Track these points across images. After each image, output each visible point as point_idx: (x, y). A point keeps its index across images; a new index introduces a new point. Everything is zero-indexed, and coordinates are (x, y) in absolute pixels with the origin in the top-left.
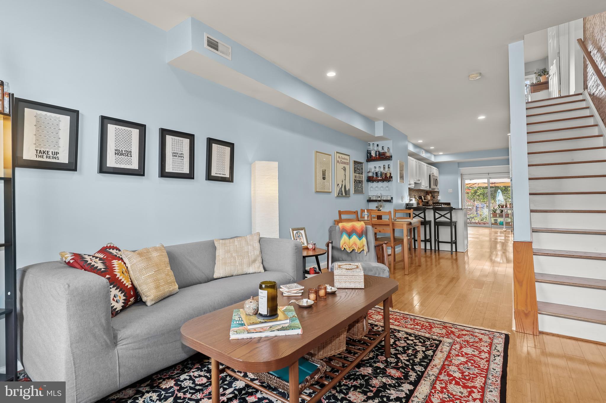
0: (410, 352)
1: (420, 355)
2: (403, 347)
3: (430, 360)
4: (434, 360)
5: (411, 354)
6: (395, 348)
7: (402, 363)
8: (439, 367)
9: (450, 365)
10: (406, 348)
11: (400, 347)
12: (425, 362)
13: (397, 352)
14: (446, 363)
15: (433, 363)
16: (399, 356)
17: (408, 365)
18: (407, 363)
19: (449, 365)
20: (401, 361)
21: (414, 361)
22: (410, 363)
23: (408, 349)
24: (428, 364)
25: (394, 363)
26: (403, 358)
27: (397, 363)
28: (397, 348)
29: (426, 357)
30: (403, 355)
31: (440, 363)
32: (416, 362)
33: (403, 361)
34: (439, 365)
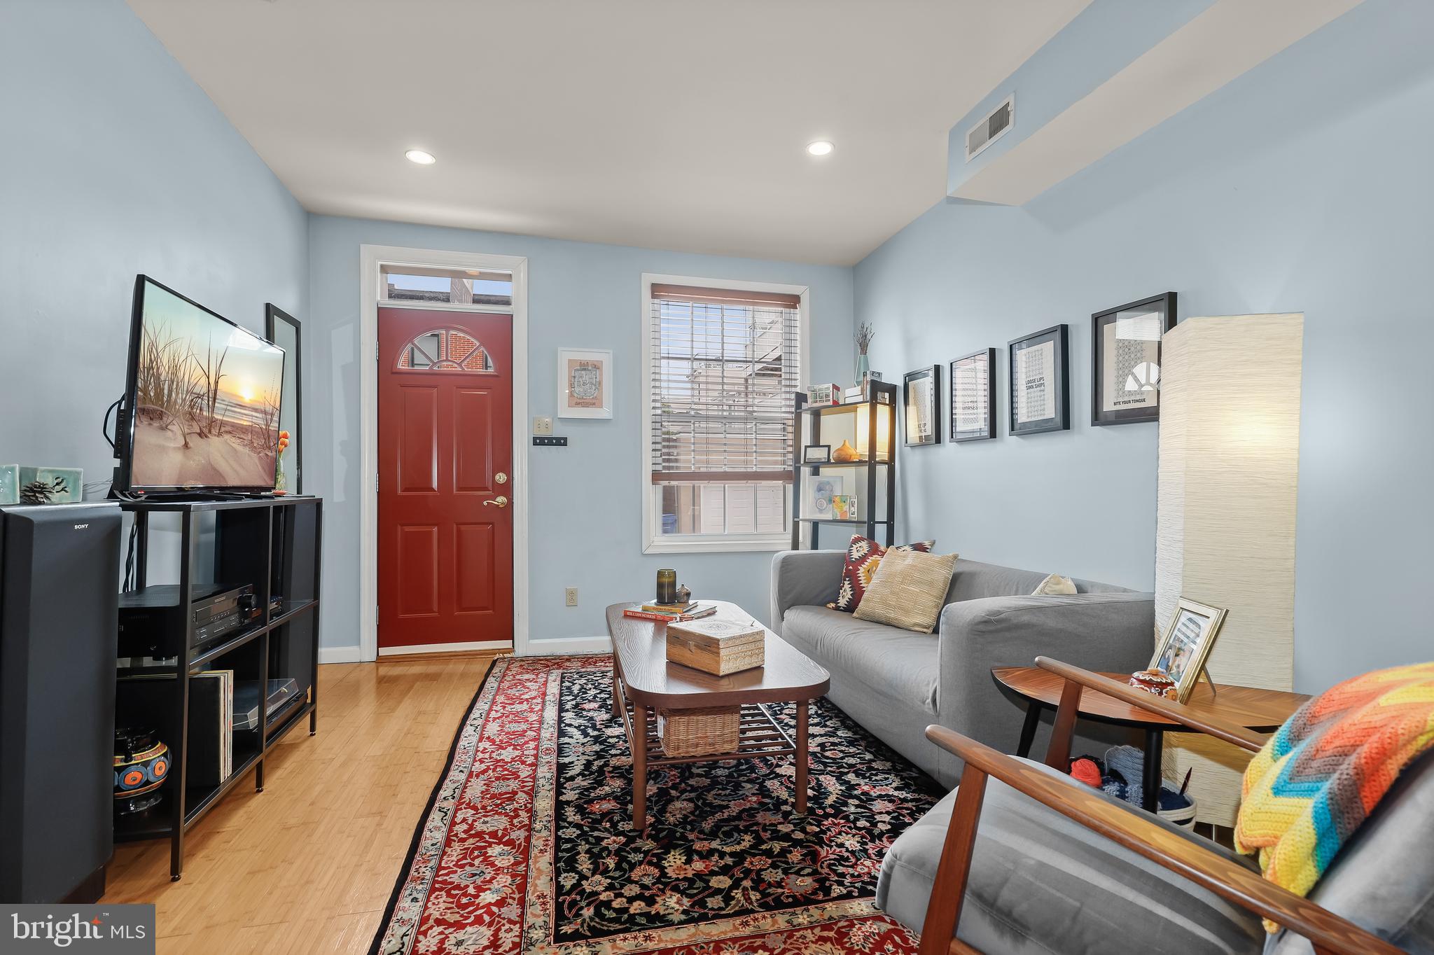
0: (611, 863)
1: (584, 864)
2: (633, 866)
3: (557, 859)
4: (551, 864)
5: (604, 858)
6: (646, 853)
7: (606, 830)
8: (534, 852)
9: (512, 865)
10: (625, 865)
11: (641, 863)
12: (567, 851)
13: (633, 846)
14: (522, 868)
15: (549, 856)
16: (622, 839)
17: (593, 829)
18: (596, 834)
19: (517, 863)
20: (610, 833)
21: (588, 842)
22: (591, 836)
23: (618, 867)
24: (557, 848)
25: (618, 822)
26: (612, 842)
27: (614, 825)
28: (642, 855)
29: (571, 865)
30: (617, 846)
31: (536, 862)
32: (583, 843)
33: (606, 835)
34: (536, 857)
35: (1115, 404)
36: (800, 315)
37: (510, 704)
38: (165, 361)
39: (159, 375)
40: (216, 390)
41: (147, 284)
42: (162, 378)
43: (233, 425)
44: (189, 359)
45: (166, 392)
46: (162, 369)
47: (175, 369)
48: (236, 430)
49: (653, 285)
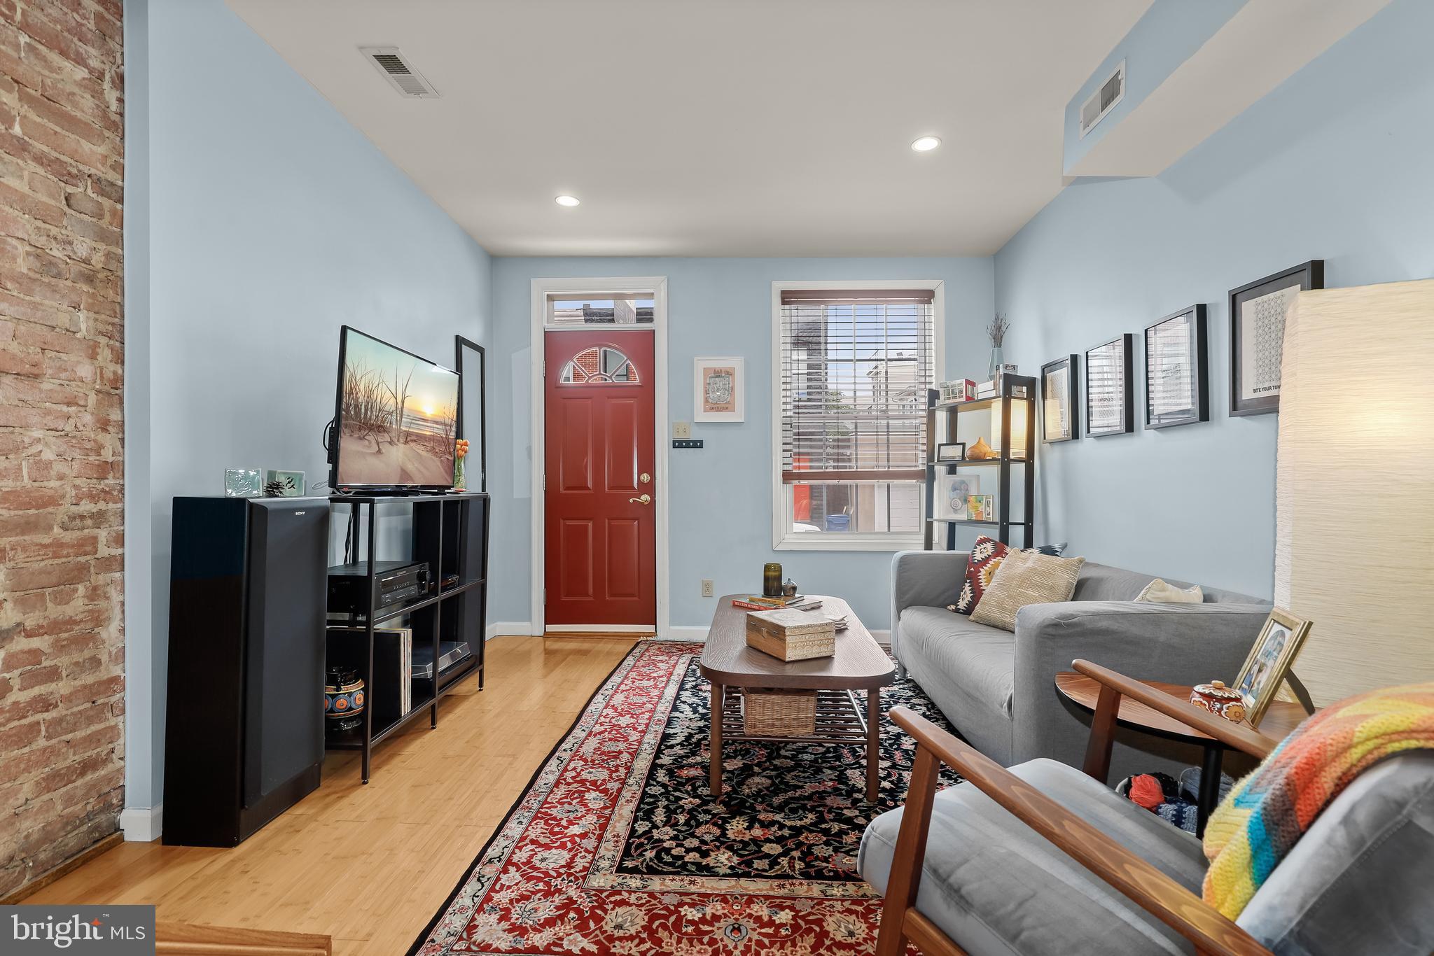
0: (682, 818)
1: (659, 816)
2: (699, 824)
3: (638, 809)
4: (632, 812)
5: (677, 814)
6: (714, 815)
7: (687, 792)
8: (622, 801)
9: (601, 808)
10: (693, 823)
11: (707, 822)
12: (648, 804)
13: (705, 808)
14: (608, 811)
15: (632, 806)
16: (698, 801)
17: (676, 790)
18: (677, 794)
19: (605, 808)
20: (689, 794)
21: (668, 799)
22: (673, 795)
23: (687, 823)
24: (642, 801)
25: (699, 787)
26: (688, 802)
27: (695, 789)
28: (710, 816)
29: (648, 815)
30: (691, 806)
31: (619, 810)
32: (664, 799)
33: (686, 796)
34: (622, 805)
35: (1255, 391)
36: (935, 311)
37: (639, 680)
38: (362, 388)
39: (357, 398)
40: (402, 408)
41: (349, 332)
42: (360, 401)
43: (418, 435)
44: (380, 385)
45: (363, 411)
46: (359, 394)
47: (370, 393)
48: (419, 439)
49: (783, 292)
